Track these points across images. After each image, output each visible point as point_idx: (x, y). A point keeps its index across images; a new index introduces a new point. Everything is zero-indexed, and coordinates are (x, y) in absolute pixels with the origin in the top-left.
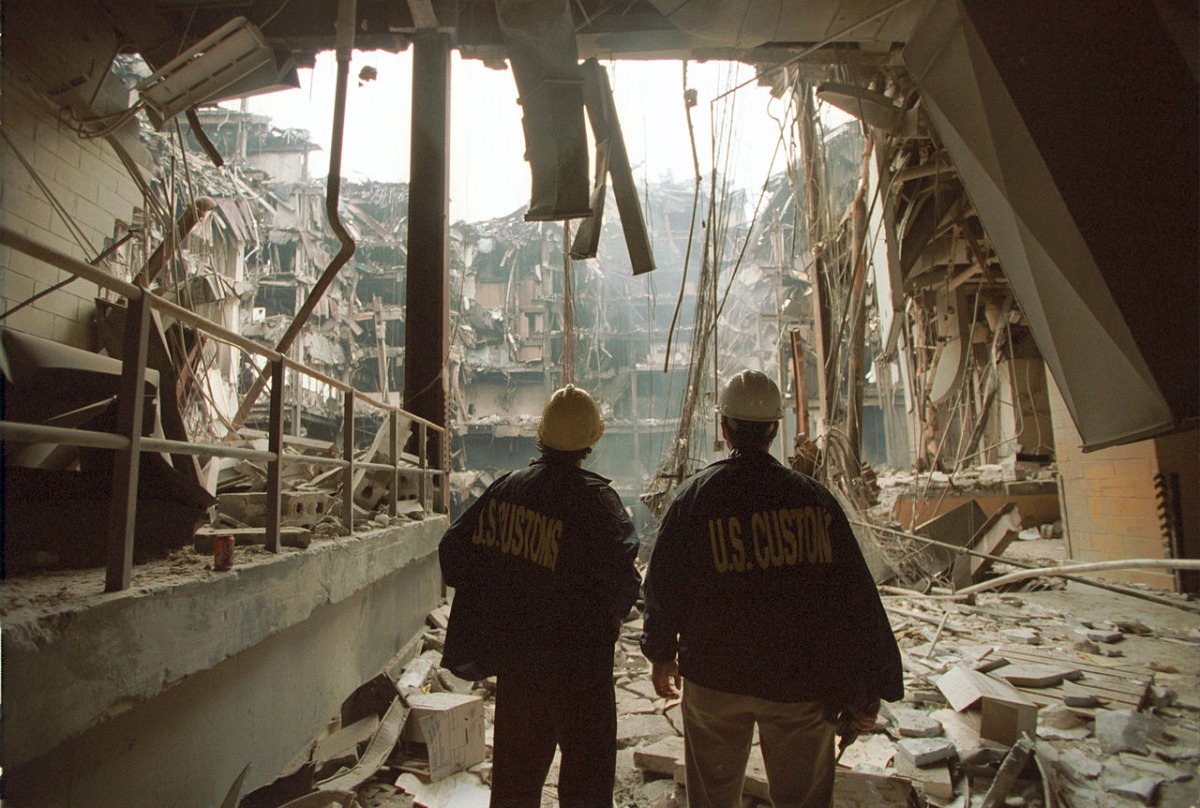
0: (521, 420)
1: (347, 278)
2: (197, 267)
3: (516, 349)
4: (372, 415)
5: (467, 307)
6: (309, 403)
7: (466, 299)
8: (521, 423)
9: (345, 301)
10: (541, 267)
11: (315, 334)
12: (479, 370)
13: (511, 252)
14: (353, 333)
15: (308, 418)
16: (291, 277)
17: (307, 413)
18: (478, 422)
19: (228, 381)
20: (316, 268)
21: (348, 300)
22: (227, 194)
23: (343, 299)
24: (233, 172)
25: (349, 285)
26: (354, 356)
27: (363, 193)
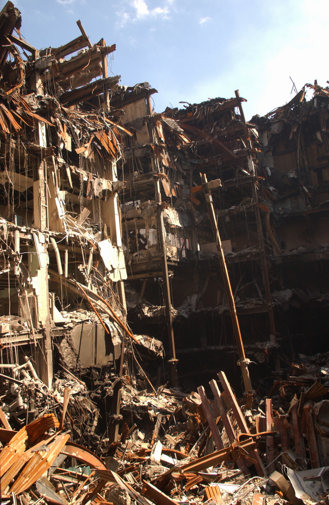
0: (323, 248)
1: (185, 170)
2: (88, 177)
3: (310, 196)
4: (214, 257)
5: (270, 173)
6: (172, 254)
7: (268, 169)
8: (322, 250)
9: (187, 186)
10: (321, 133)
11: (170, 209)
12: (285, 216)
13: (296, 127)
14: (194, 204)
15: (171, 264)
16: (151, 176)
17: (171, 261)
18: (289, 254)
19: (116, 245)
20: (165, 166)
21: (189, 184)
22: (100, 128)
23: (185, 184)
24: (102, 115)
25: (187, 174)
26: (197, 220)
27: (188, 114)
